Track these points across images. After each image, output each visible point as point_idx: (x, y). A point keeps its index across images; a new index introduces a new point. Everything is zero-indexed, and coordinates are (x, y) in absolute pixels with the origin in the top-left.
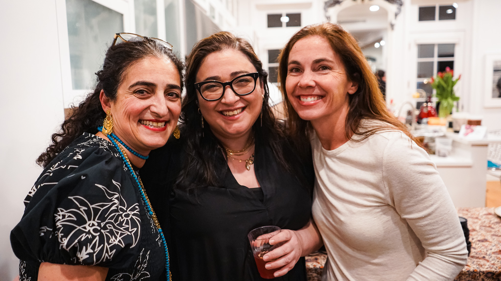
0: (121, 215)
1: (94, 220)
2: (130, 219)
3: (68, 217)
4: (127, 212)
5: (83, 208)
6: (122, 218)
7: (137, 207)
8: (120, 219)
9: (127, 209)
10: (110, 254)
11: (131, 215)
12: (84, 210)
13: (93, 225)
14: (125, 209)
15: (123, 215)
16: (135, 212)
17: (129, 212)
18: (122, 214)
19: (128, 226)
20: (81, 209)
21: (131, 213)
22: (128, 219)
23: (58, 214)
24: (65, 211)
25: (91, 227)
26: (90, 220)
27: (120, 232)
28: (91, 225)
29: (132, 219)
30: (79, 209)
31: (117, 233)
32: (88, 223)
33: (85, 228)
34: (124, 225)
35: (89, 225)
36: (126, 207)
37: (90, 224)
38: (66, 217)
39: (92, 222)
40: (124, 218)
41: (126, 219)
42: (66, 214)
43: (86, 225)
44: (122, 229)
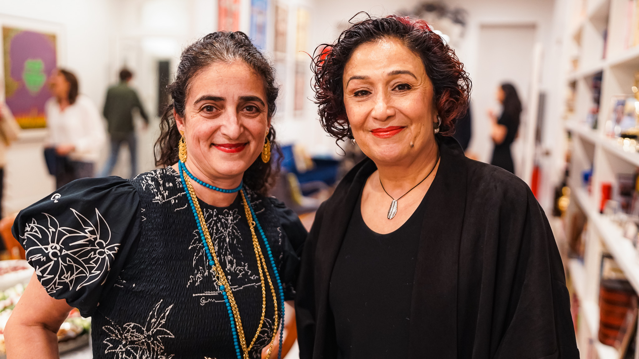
0: (95, 250)
1: (58, 243)
2: (101, 258)
3: (34, 232)
4: (104, 249)
5: (52, 229)
6: (95, 254)
7: (116, 248)
8: (92, 254)
9: (107, 246)
10: (56, 286)
11: (106, 254)
12: (52, 231)
13: (56, 248)
14: (105, 246)
15: (97, 252)
16: (111, 253)
17: (106, 250)
18: (98, 249)
19: (95, 265)
20: (50, 229)
21: (107, 252)
22: (100, 258)
23: (30, 224)
24: (36, 225)
25: (52, 249)
26: (53, 242)
27: (81, 268)
28: (53, 248)
29: (104, 259)
30: (48, 228)
31: (77, 269)
32: (51, 245)
33: (47, 249)
34: (91, 262)
35: (51, 247)
36: (106, 244)
37: (53, 246)
38: (34, 230)
39: (55, 245)
40: (97, 255)
41: (98, 256)
42: (35, 228)
43: (49, 247)
44: (86, 266)
